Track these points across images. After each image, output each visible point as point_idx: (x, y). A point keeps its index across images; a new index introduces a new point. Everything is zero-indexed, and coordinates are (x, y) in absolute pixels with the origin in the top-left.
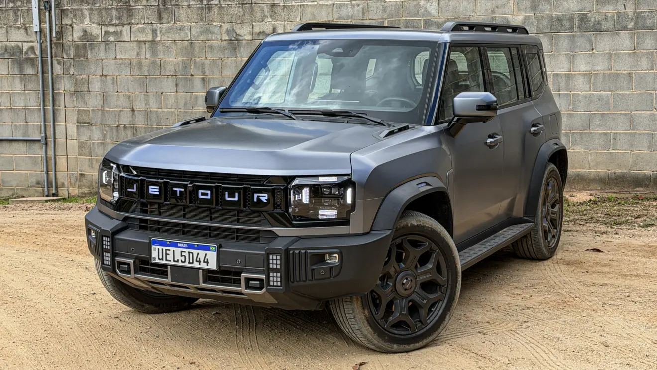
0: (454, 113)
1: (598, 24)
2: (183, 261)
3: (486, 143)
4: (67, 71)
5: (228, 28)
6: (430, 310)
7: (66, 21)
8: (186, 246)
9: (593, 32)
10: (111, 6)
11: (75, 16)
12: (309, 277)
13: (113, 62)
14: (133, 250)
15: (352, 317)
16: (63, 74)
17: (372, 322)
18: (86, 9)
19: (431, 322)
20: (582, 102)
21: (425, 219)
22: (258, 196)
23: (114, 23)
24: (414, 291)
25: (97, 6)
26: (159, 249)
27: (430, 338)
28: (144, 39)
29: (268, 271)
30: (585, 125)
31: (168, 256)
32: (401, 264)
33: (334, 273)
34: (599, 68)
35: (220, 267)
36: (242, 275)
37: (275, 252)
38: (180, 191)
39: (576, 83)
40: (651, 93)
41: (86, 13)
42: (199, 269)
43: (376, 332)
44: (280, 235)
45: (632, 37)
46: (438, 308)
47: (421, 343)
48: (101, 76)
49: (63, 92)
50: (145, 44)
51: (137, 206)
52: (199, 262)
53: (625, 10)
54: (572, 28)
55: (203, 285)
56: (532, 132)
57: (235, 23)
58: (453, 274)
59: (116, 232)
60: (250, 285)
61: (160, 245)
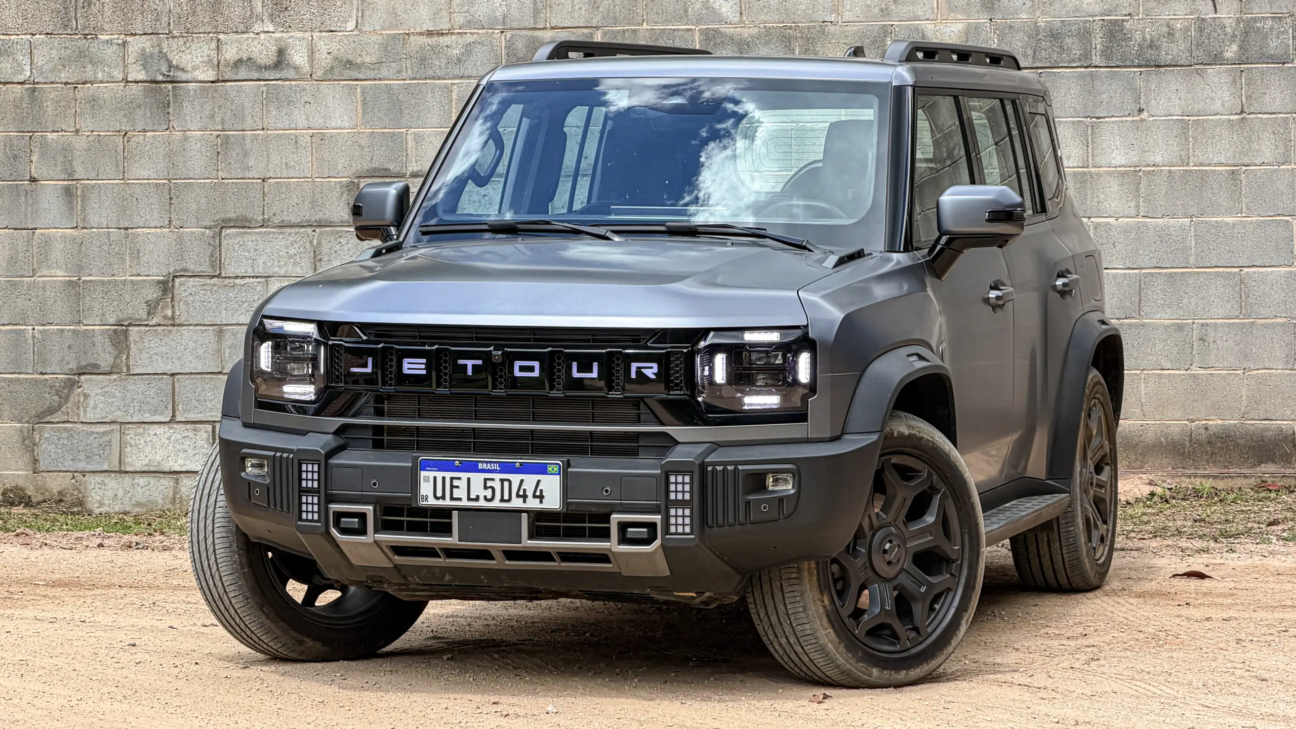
0: (939, 230)
1: (1151, 47)
2: (489, 497)
3: (986, 299)
6: (931, 609)
8: (497, 467)
9: (1139, 66)
12: (741, 517)
14: (374, 484)
17: (835, 622)
19: (934, 631)
20: (1119, 247)
21: (921, 425)
22: (639, 368)
24: (902, 570)
26: (435, 478)
29: (665, 505)
31: (455, 490)
33: (786, 509)
34: (1159, 159)
35: (568, 504)
36: (613, 516)
38: (473, 366)
39: (1102, 196)
40: (1288, 221)
42: (519, 511)
43: (842, 641)
44: (679, 440)
45: (1234, 81)
46: (947, 603)
47: (918, 670)
52: (525, 497)
53: (1216, 12)
54: (1086, 55)
55: (528, 543)
56: (1058, 288)
57: (166, 34)
58: (971, 538)
59: (331, 453)
60: (628, 536)
61: (439, 470)
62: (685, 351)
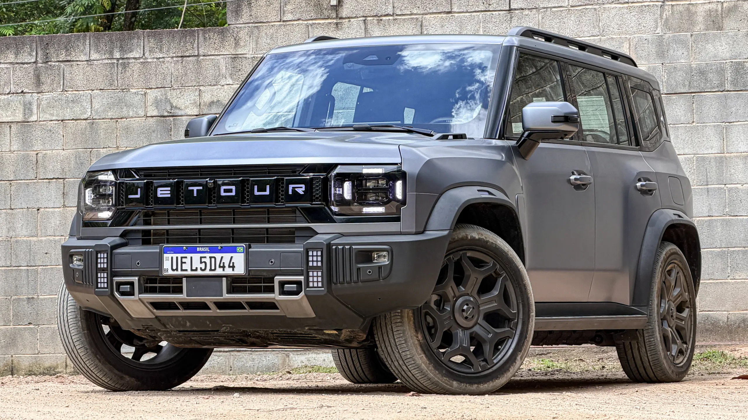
0: (523, 127)
2: (203, 268)
3: (569, 180)
6: (496, 350)
8: (207, 249)
12: (355, 278)
14: (138, 264)
17: (426, 349)
19: (499, 362)
21: (488, 234)
22: (294, 188)
24: (476, 323)
26: (172, 258)
29: (306, 271)
31: (183, 265)
32: (461, 287)
33: (383, 275)
35: (249, 271)
36: (275, 278)
38: (197, 190)
39: (732, 171)
42: (220, 277)
43: (432, 363)
44: (318, 232)
46: (507, 347)
47: (486, 385)
51: (139, 217)
52: (224, 267)
54: (722, 84)
55: (227, 296)
56: (638, 186)
57: (169, 87)
58: (524, 307)
59: (115, 247)
60: (285, 290)
61: (175, 253)
62: (322, 177)
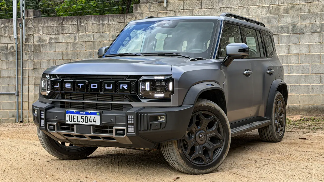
0: (226, 54)
1: (302, 29)
2: (82, 121)
3: (244, 73)
4: (30, 58)
5: (112, 35)
6: (214, 153)
7: (30, 33)
8: (84, 113)
9: (299, 33)
10: (53, 25)
11: (35, 30)
12: (149, 128)
13: (54, 53)
14: (56, 117)
15: (173, 153)
16: (28, 60)
17: (183, 156)
18: (41, 27)
19: (215, 159)
21: (211, 103)
22: (123, 86)
23: (54, 33)
24: (206, 142)
25: (46, 25)
26: (70, 116)
27: (215, 167)
28: (70, 41)
29: (127, 124)
30: (297, 81)
31: (74, 119)
32: (199, 126)
33: (163, 126)
34: (303, 52)
35: (102, 124)
36: (114, 127)
37: (131, 114)
38: (82, 85)
39: (291, 60)
41: (41, 28)
42: (90, 125)
43: (185, 162)
44: (134, 106)
45: (319, 36)
46: (219, 151)
47: (210, 169)
48: (47, 60)
49: (27, 69)
50: (70, 43)
51: (59, 95)
52: (91, 121)
53: (315, 22)
54: (288, 31)
55: (92, 134)
56: (268, 73)
58: (226, 134)
59: (48, 109)
60: (118, 133)
61: (71, 114)
62: (135, 81)
